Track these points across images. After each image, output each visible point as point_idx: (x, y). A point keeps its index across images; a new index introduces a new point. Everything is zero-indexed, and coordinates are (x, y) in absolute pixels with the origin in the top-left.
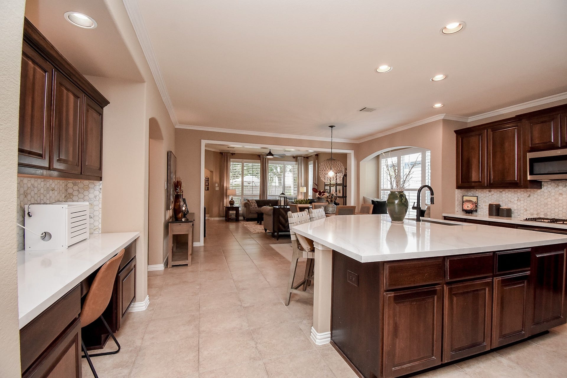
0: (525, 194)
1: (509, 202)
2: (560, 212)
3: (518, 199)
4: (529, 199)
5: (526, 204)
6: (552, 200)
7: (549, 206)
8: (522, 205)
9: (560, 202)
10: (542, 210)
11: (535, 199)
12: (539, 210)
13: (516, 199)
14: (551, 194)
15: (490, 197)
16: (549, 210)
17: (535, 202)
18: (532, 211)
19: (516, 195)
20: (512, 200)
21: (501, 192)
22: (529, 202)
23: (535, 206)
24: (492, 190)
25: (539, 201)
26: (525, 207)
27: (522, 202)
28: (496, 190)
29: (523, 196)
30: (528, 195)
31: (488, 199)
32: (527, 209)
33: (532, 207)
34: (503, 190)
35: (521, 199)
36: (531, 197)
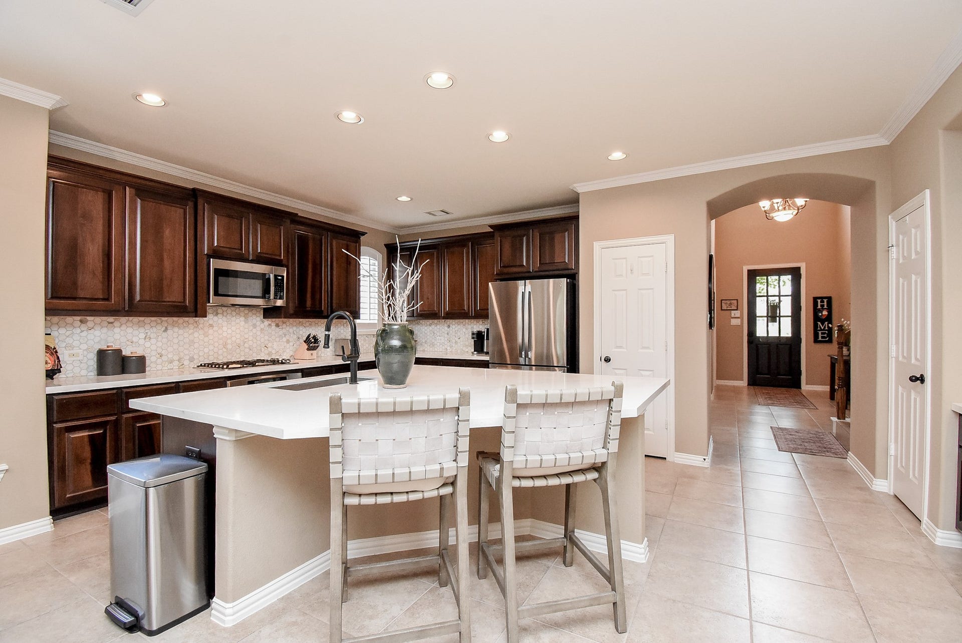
0: (159, 327)
1: (127, 342)
2: (211, 353)
3: (146, 336)
4: (165, 334)
5: (160, 344)
6: (199, 334)
7: (196, 345)
8: (154, 347)
9: (211, 337)
10: (186, 352)
11: (175, 335)
12: (181, 354)
13: (142, 336)
14: (198, 326)
15: (84, 334)
16: (196, 351)
17: (176, 341)
18: (170, 356)
19: (142, 330)
20: (135, 339)
21: (112, 323)
22: (165, 340)
23: (176, 347)
24: (89, 318)
25: (181, 338)
26: (159, 350)
27: (153, 341)
28: (98, 319)
29: (155, 330)
30: (164, 328)
31: (78, 338)
32: (163, 352)
33: (170, 349)
34: (115, 320)
35: (152, 337)
36: (170, 332)
